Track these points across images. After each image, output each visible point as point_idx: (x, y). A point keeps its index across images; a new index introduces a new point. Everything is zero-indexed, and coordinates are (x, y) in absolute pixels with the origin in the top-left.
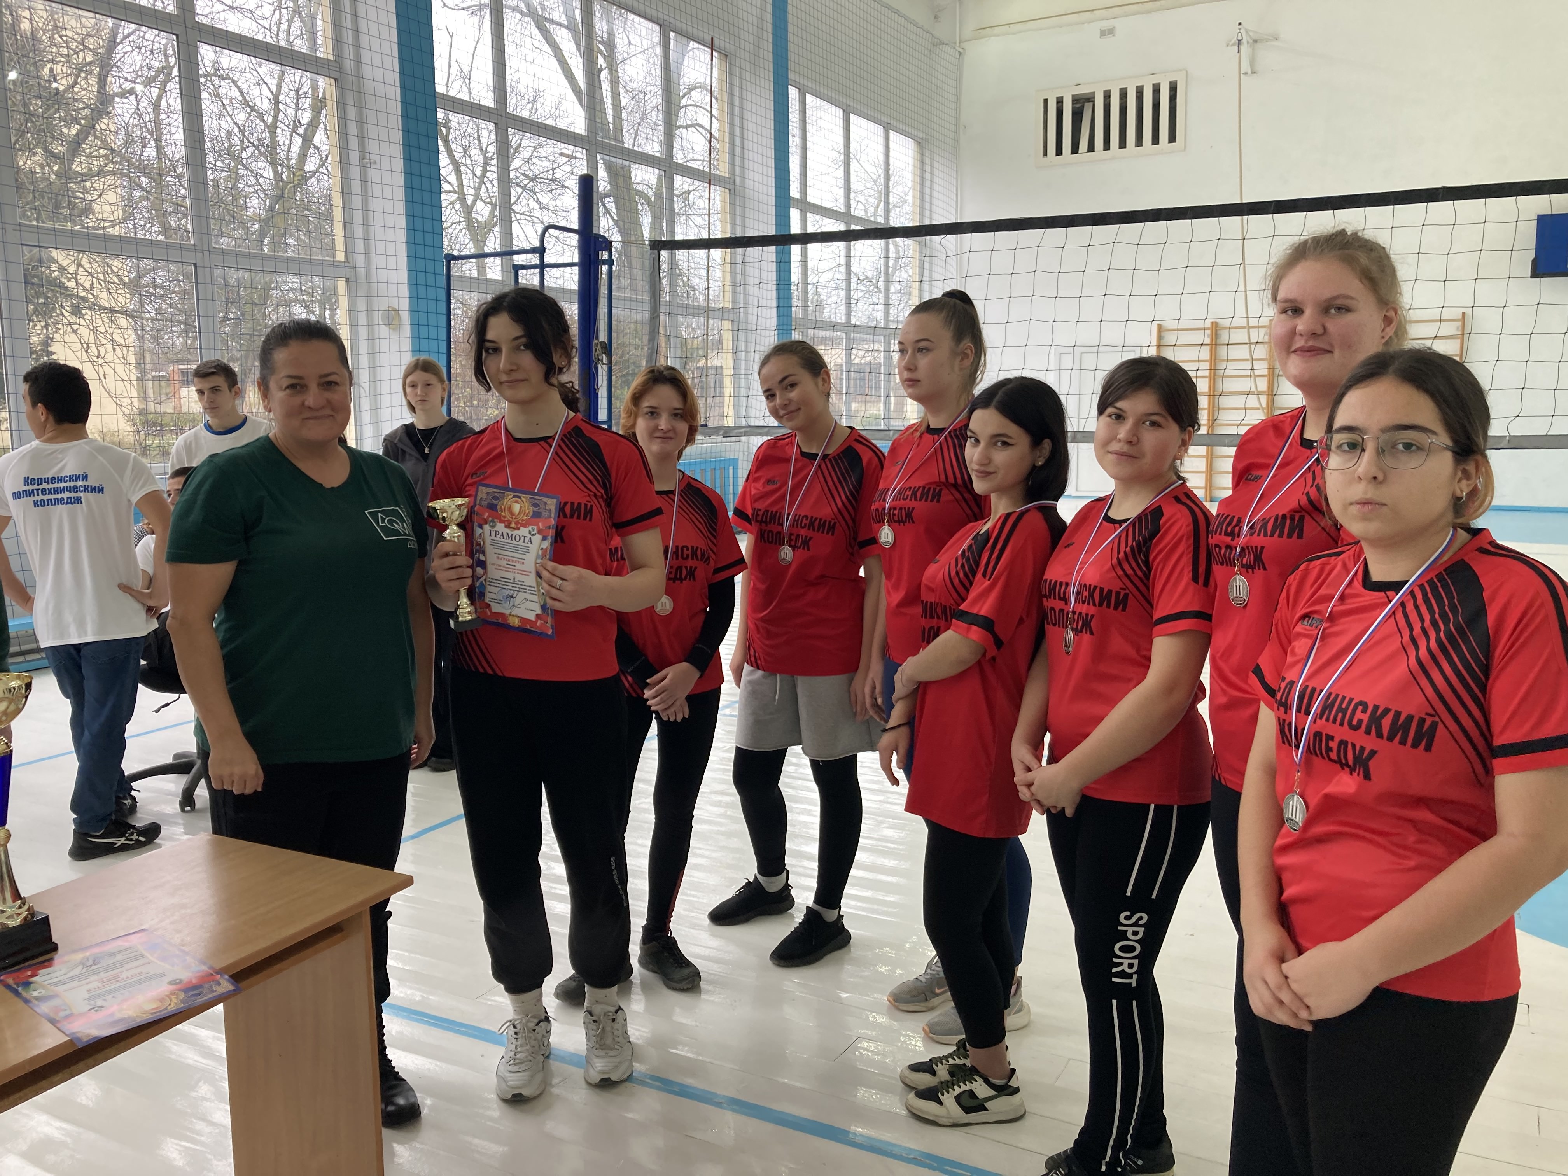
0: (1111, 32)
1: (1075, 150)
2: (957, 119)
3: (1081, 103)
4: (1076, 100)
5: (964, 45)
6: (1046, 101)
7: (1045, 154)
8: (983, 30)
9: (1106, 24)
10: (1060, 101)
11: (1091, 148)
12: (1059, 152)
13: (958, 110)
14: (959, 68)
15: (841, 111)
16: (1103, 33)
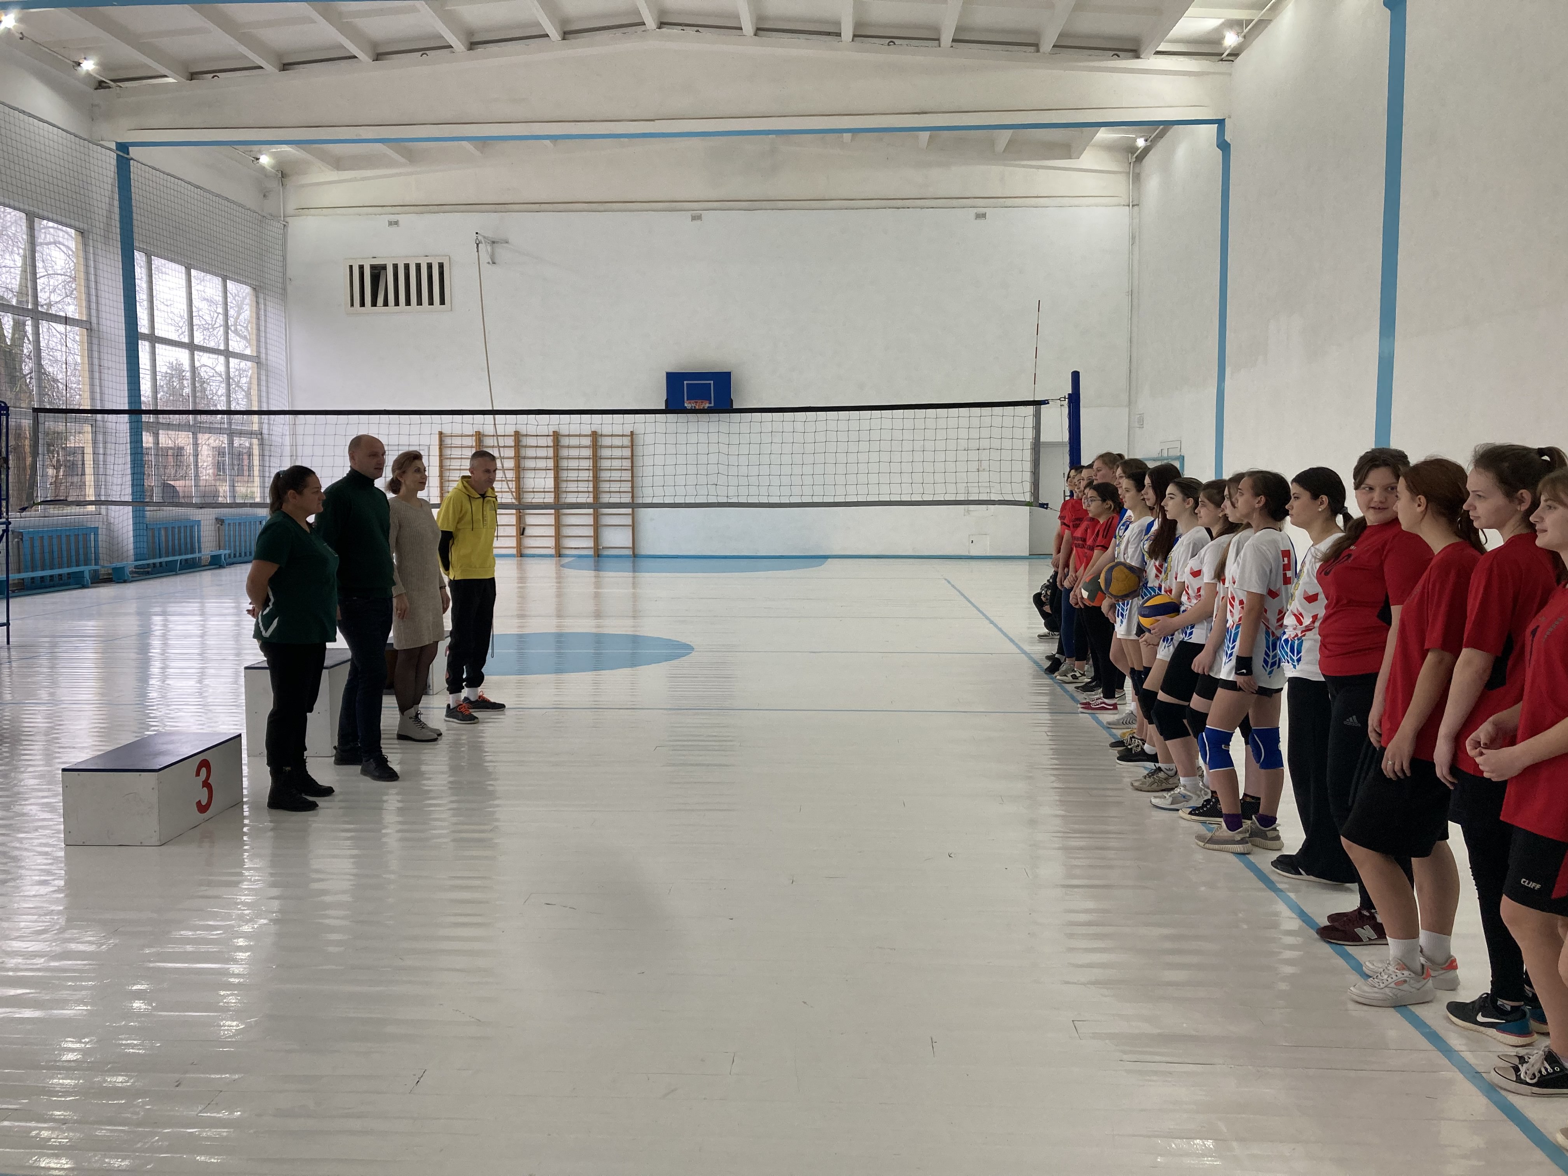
0: (396, 223)
1: (374, 304)
2: (284, 274)
3: (378, 272)
4: (373, 267)
5: (288, 219)
6: (351, 267)
7: (352, 305)
8: (303, 209)
9: (393, 218)
10: (361, 268)
11: (386, 304)
12: (363, 304)
13: (284, 266)
14: (285, 235)
15: (184, 268)
16: (391, 223)
